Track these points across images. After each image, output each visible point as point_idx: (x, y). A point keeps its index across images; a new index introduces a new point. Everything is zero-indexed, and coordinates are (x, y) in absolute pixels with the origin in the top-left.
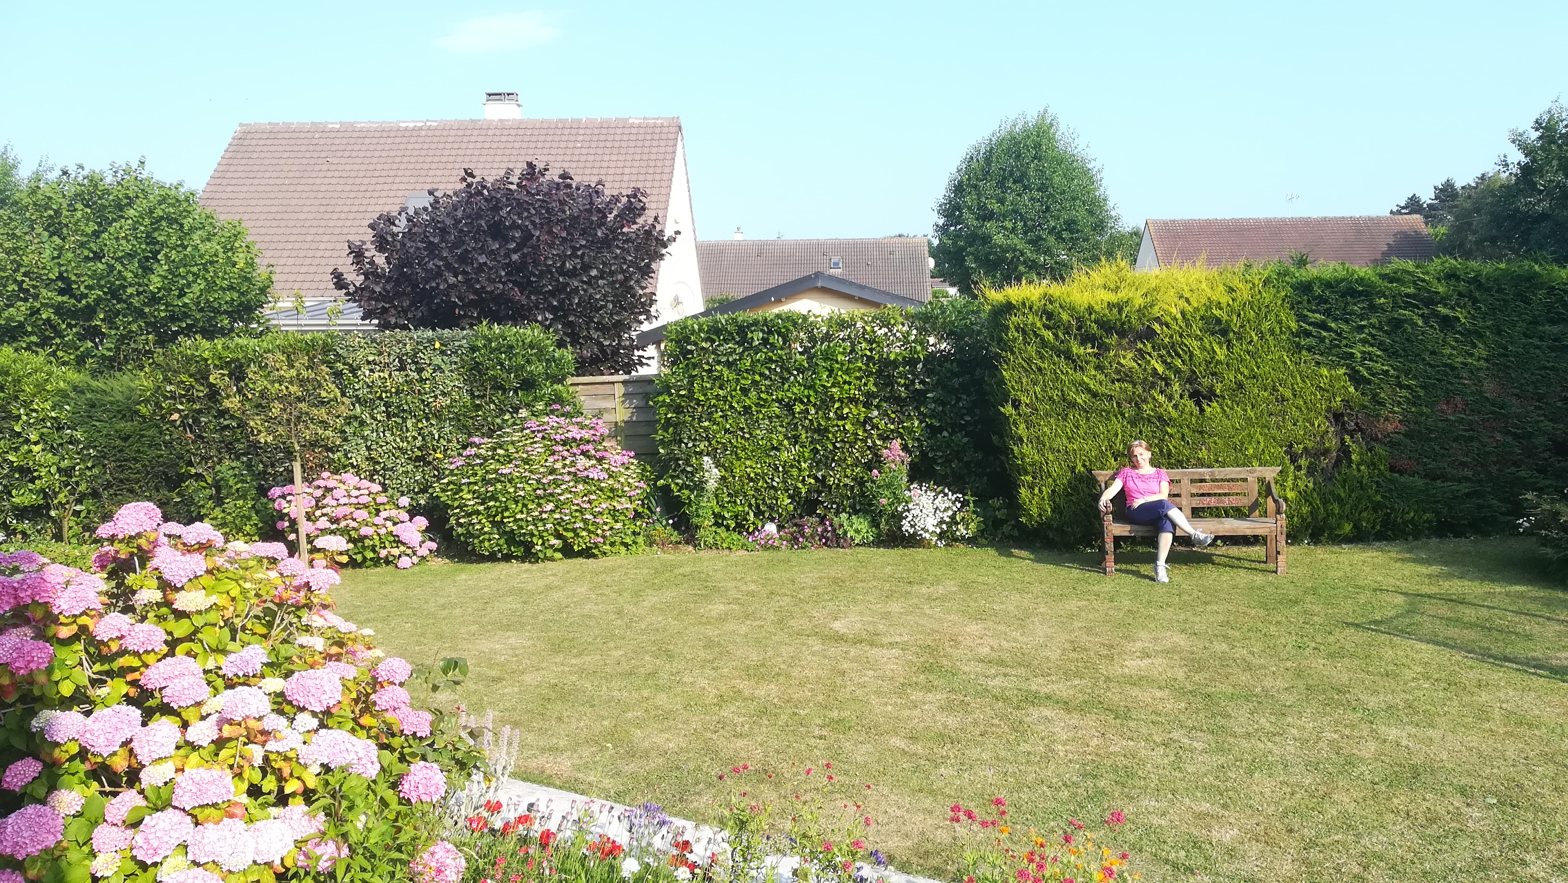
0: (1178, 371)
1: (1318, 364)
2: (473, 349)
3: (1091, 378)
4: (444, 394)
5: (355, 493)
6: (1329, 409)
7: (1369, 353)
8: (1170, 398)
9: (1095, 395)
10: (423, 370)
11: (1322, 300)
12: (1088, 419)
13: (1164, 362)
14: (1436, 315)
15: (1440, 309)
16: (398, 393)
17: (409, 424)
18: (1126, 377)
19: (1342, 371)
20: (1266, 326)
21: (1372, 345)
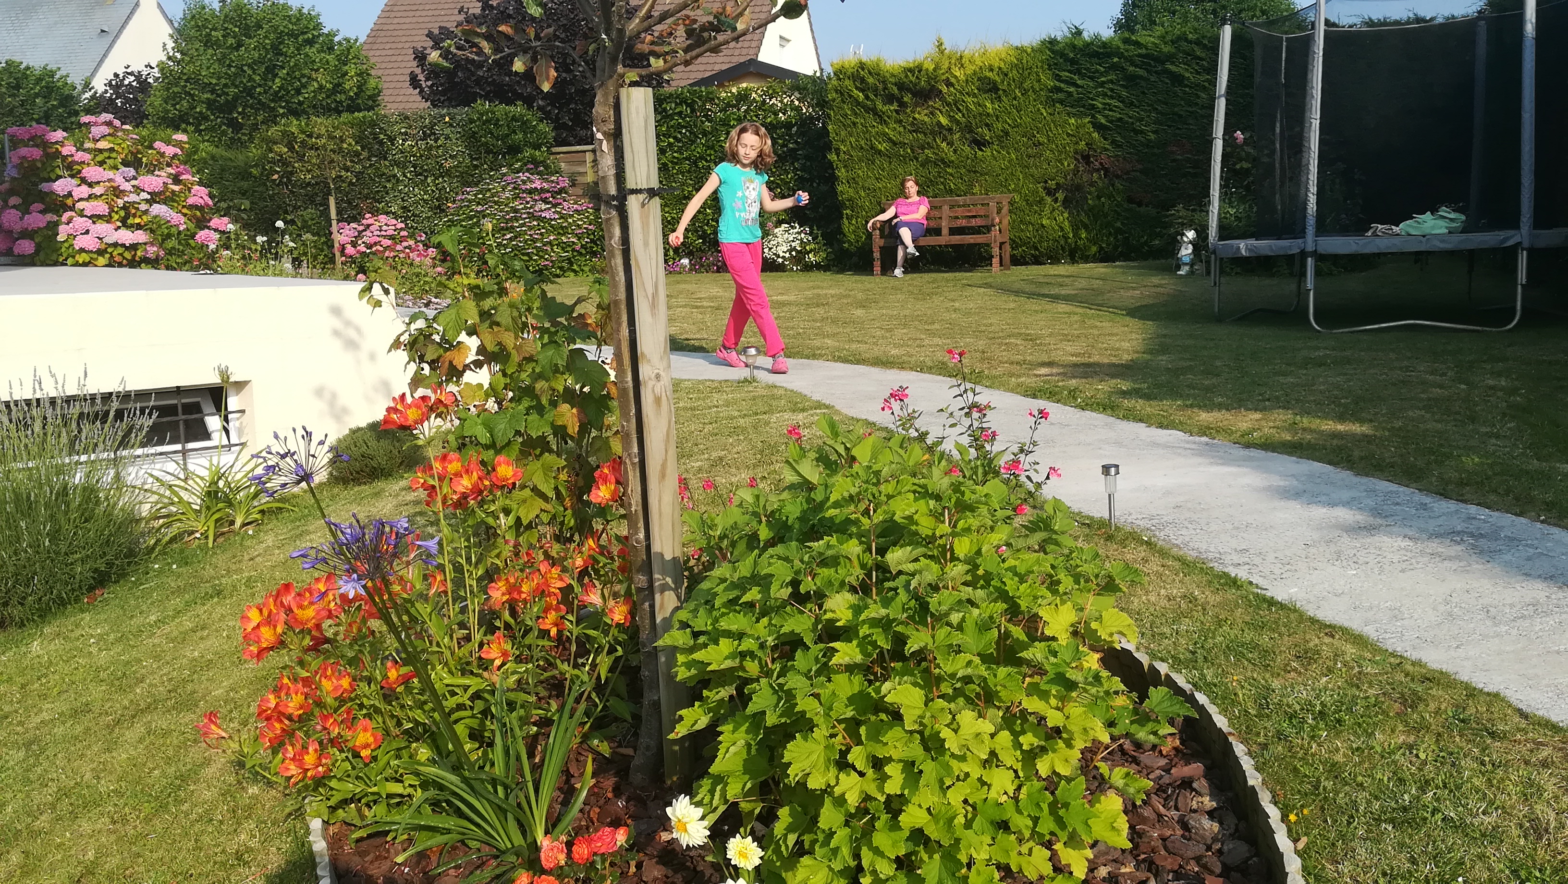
0: (958, 123)
1: (1068, 114)
2: (472, 121)
3: (892, 130)
4: (451, 156)
5: (384, 228)
6: (1076, 152)
7: (1109, 105)
8: (952, 145)
9: (895, 144)
10: (438, 138)
11: (1073, 62)
12: (890, 163)
13: (950, 117)
15: (1169, 66)
16: (421, 156)
17: (429, 180)
18: (916, 128)
19: (1087, 120)
20: (1027, 85)
21: (1112, 98)
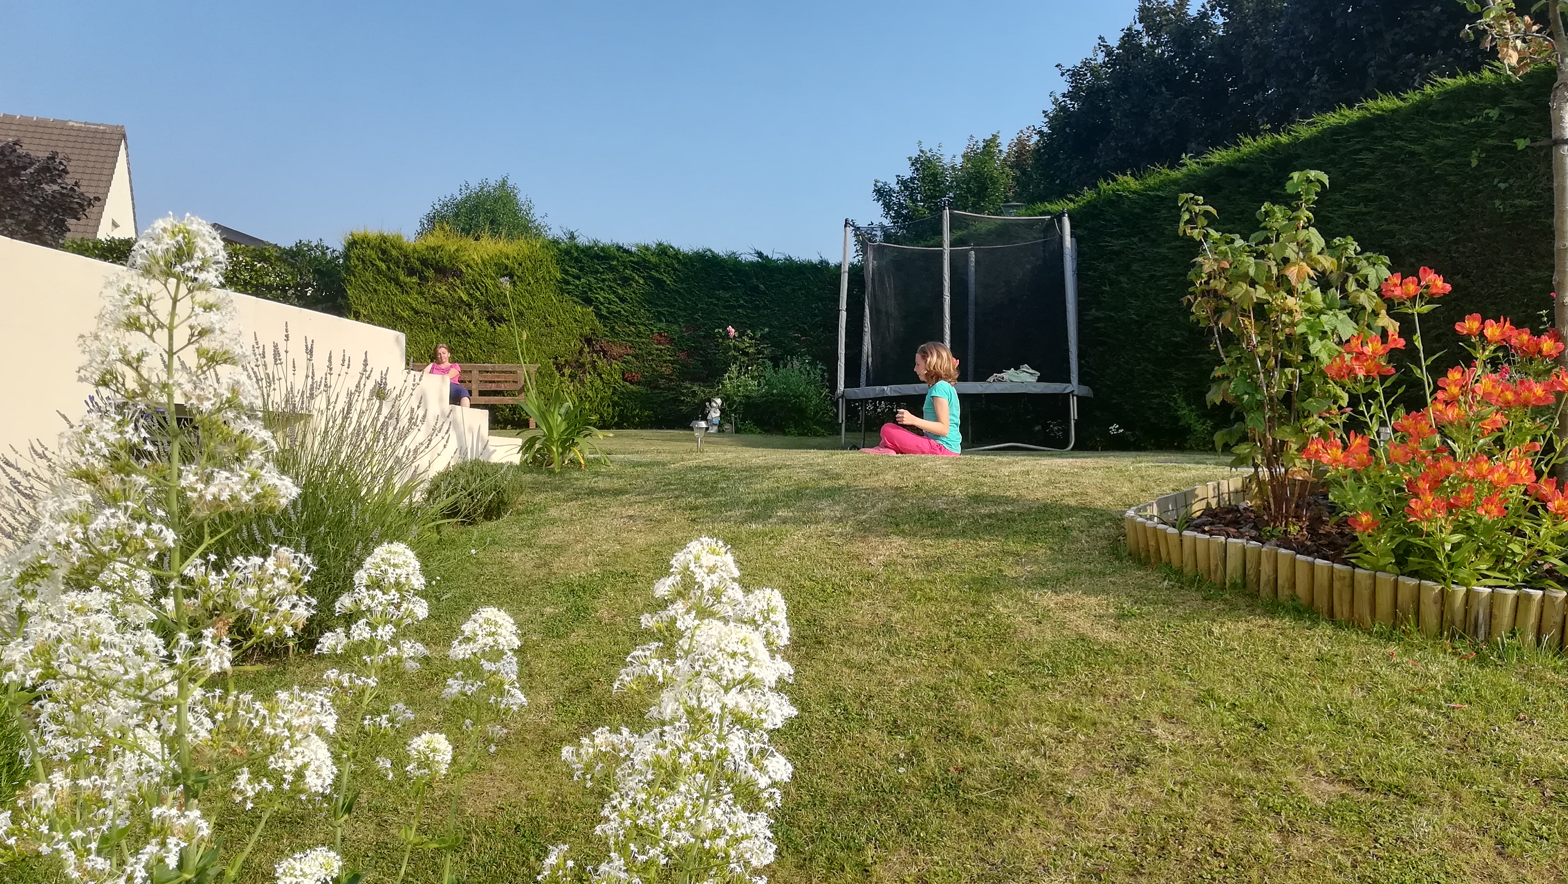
0: (477, 300)
1: (574, 303)
3: (415, 299)
6: (581, 335)
7: (608, 298)
8: (472, 319)
9: (417, 312)
11: (577, 260)
13: (470, 294)
14: (651, 277)
15: (653, 273)
18: (439, 301)
19: (590, 309)
20: (539, 274)
